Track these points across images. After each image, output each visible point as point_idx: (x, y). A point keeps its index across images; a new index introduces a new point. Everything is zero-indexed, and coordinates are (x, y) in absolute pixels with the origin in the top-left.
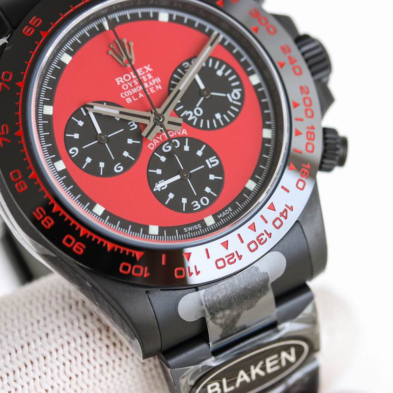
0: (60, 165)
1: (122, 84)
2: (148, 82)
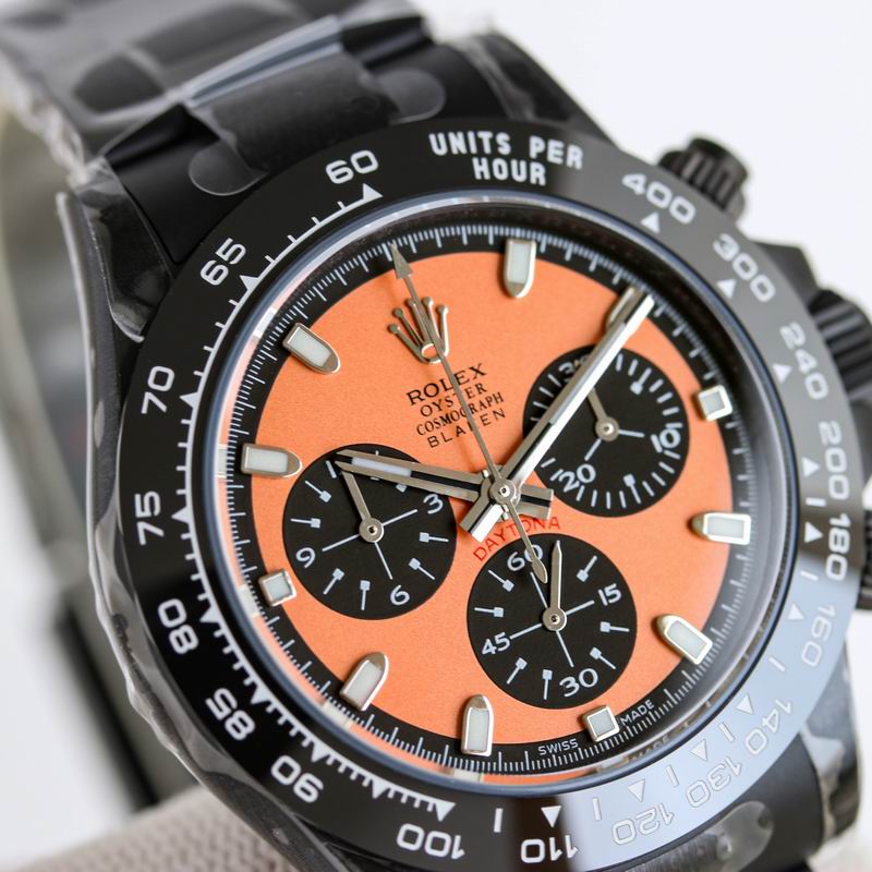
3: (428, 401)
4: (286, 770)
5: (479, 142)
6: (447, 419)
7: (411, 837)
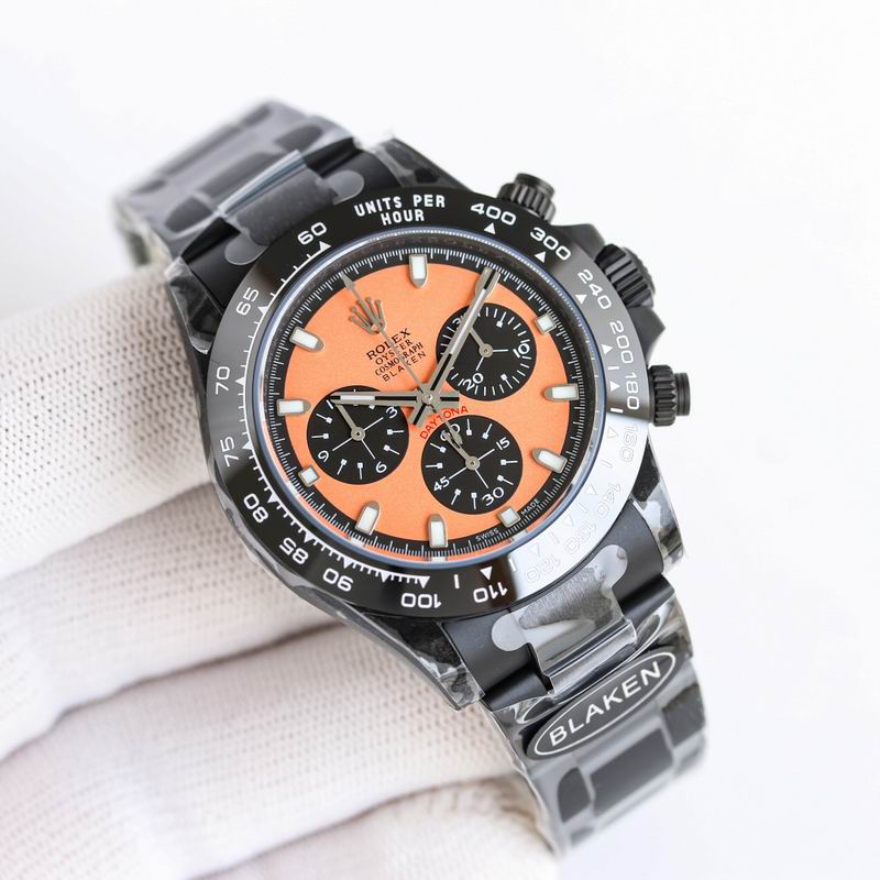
3: (379, 356)
4: (331, 576)
5: (383, 204)
6: (392, 364)
7: (409, 600)
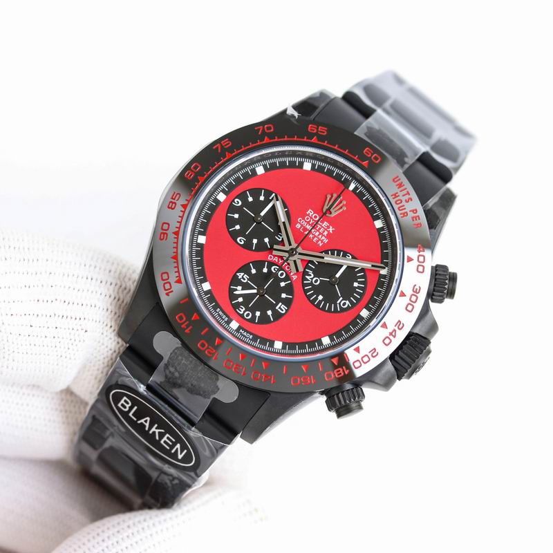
0: (222, 197)
1: (309, 215)
2: (320, 234)
